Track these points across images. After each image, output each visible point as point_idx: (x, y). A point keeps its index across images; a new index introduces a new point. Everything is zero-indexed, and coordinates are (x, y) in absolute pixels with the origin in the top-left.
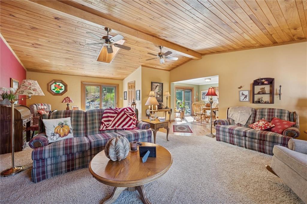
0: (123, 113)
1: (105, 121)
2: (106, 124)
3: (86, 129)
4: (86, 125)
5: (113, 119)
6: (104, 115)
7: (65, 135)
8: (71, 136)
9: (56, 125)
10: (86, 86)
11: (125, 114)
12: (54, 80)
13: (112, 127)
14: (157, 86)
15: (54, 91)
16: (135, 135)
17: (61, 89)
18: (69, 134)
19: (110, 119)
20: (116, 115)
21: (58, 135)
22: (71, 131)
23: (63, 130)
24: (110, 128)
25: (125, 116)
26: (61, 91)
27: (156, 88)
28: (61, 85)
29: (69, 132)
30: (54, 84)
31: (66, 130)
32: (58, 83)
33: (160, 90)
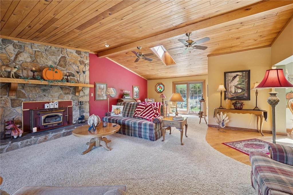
0: (150, 106)
1: (137, 111)
2: (137, 113)
3: (128, 114)
4: (129, 111)
5: (142, 110)
6: (138, 107)
7: (117, 114)
8: (121, 115)
9: (115, 109)
10: (176, 85)
11: (151, 107)
12: (158, 83)
13: (140, 116)
14: (235, 77)
15: (159, 90)
16: (139, 124)
17: (162, 89)
18: (119, 114)
19: (140, 109)
20: (144, 107)
21: (114, 113)
22: (121, 113)
23: (117, 111)
24: (139, 116)
25: (151, 109)
26: (162, 90)
27: (233, 80)
28: (162, 86)
29: (120, 113)
30: (159, 86)
31: (119, 112)
32: (160, 85)
33: (243, 82)
